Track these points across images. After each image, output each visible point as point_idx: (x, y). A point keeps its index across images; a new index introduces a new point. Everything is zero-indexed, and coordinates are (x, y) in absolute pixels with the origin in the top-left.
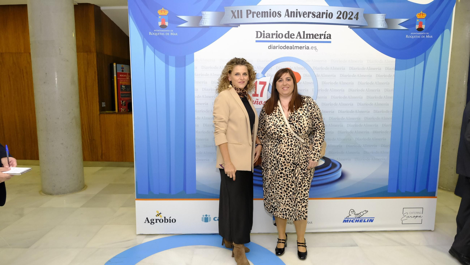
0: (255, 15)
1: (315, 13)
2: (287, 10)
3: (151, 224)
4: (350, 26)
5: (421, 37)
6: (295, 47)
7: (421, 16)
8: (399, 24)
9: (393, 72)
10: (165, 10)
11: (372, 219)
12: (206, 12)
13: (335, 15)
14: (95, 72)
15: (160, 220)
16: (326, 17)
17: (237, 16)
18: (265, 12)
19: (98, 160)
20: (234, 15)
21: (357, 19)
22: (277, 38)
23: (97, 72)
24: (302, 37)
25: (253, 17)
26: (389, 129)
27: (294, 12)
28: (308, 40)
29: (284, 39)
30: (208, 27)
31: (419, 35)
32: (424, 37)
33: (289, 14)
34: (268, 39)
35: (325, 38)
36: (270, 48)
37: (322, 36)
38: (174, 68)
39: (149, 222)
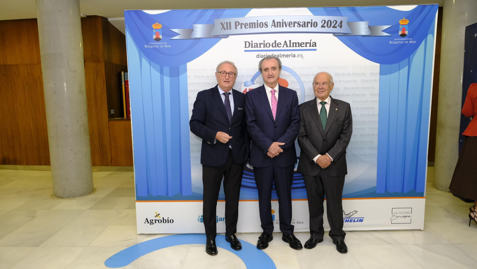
0: (243, 26)
1: (300, 23)
2: (274, 21)
3: (150, 224)
4: (335, 34)
5: (404, 42)
6: (282, 55)
7: (404, 22)
8: (382, 31)
9: (377, 77)
10: (159, 24)
11: (362, 219)
12: (197, 25)
13: (320, 24)
14: (104, 81)
15: (159, 220)
16: (311, 27)
17: (226, 28)
18: (252, 23)
20: (223, 27)
21: (341, 27)
22: (264, 47)
23: (105, 81)
24: (289, 45)
25: (241, 28)
26: (376, 132)
27: (280, 22)
28: (294, 48)
29: (271, 48)
30: (199, 39)
31: (402, 41)
32: (407, 42)
33: (275, 24)
34: (256, 49)
35: (310, 46)
36: (259, 57)
37: (307, 44)
38: (169, 78)
39: (148, 223)
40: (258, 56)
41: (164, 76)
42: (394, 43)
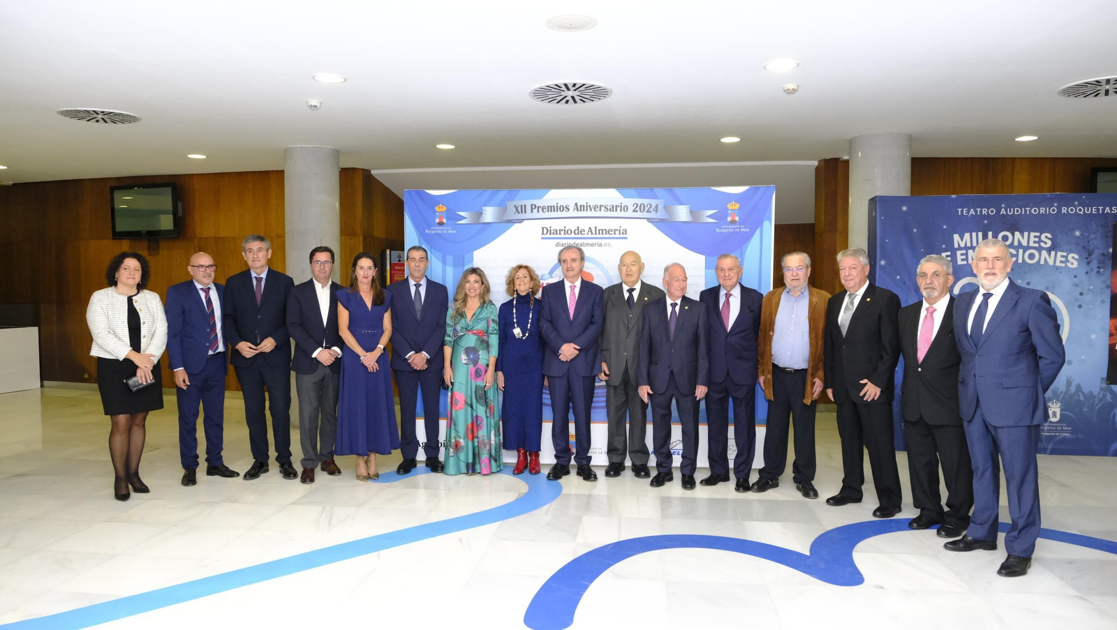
0: (540, 210)
1: (608, 206)
2: (576, 204)
3: (423, 448)
4: (649, 220)
5: (735, 230)
6: (586, 244)
8: (707, 217)
10: (443, 206)
12: (487, 208)
13: (631, 208)
16: (621, 211)
17: (520, 212)
18: (551, 206)
20: (517, 210)
21: (657, 211)
22: (565, 234)
24: (594, 233)
25: (538, 212)
27: (584, 205)
28: (601, 236)
29: (573, 235)
30: (489, 223)
31: (732, 228)
33: (578, 208)
34: (555, 236)
35: (620, 234)
37: (616, 231)
39: (420, 446)
40: (557, 245)
41: (447, 267)
42: (722, 230)
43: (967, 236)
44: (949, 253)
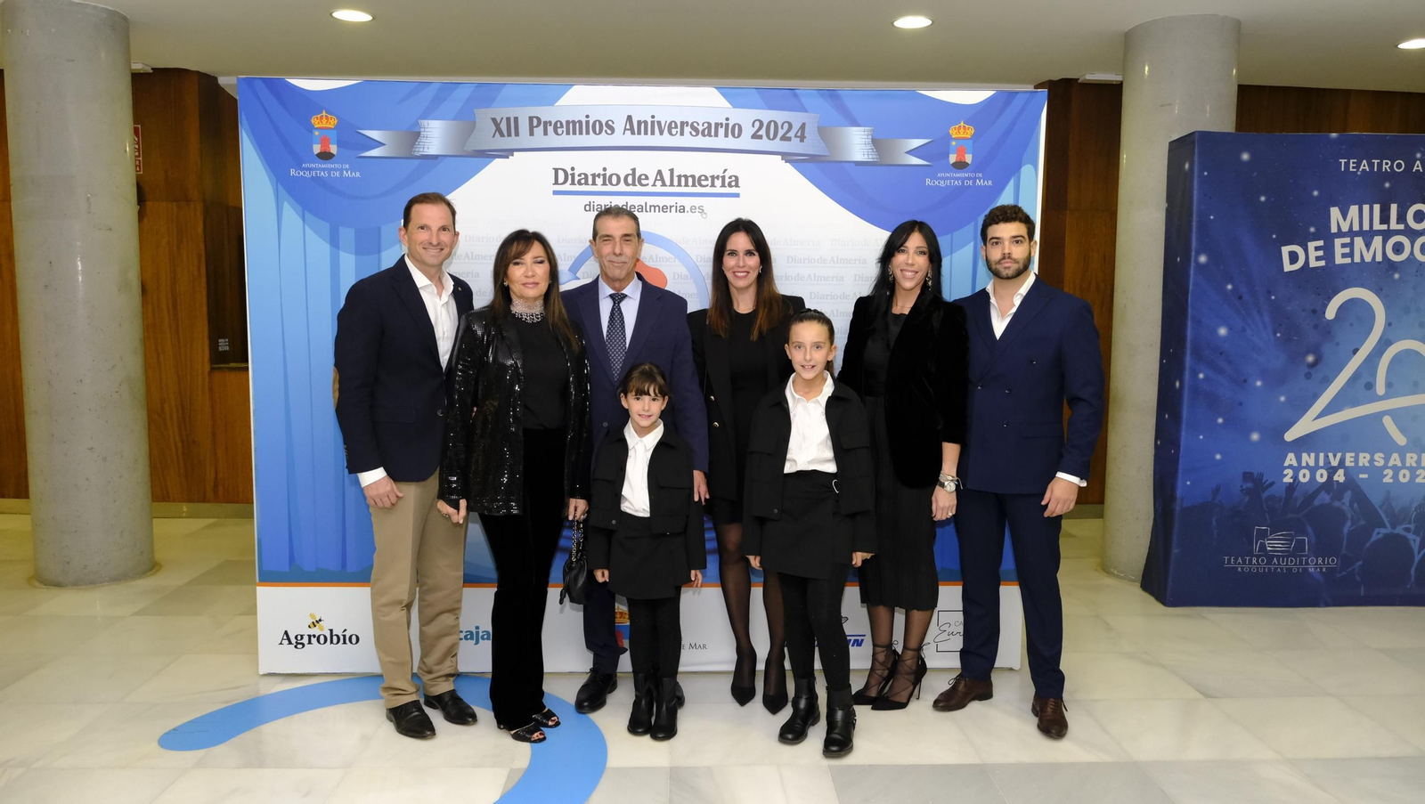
0: (550, 129)
1: (698, 125)
2: (629, 118)
3: (296, 647)
4: (787, 157)
5: (963, 183)
6: (651, 206)
7: (962, 133)
8: (907, 153)
10: (329, 116)
11: (860, 638)
12: (430, 122)
13: (748, 131)
14: (199, 256)
15: (319, 636)
16: (726, 136)
17: (505, 132)
18: (574, 122)
19: (204, 500)
20: (498, 129)
21: (802, 138)
22: (604, 184)
24: (668, 182)
25: (546, 133)
27: (646, 122)
28: (683, 189)
29: (622, 187)
30: (435, 157)
31: (958, 179)
32: (971, 183)
33: (632, 126)
34: (584, 188)
35: (723, 185)
37: (716, 180)
38: (353, 256)
39: (290, 643)
40: (588, 207)
41: (343, 255)
42: (937, 183)
43: (1354, 210)
44: (1321, 243)
